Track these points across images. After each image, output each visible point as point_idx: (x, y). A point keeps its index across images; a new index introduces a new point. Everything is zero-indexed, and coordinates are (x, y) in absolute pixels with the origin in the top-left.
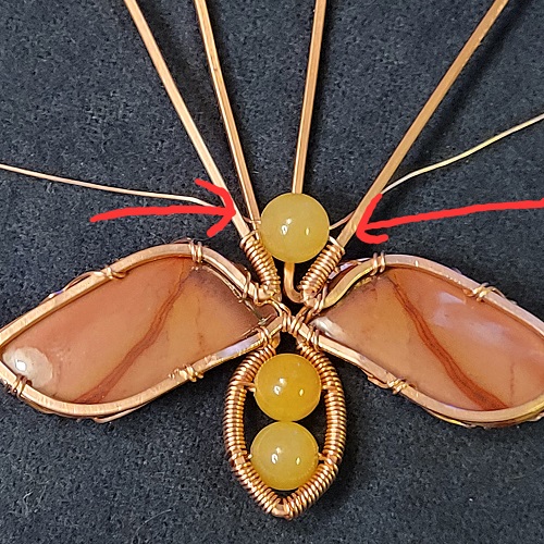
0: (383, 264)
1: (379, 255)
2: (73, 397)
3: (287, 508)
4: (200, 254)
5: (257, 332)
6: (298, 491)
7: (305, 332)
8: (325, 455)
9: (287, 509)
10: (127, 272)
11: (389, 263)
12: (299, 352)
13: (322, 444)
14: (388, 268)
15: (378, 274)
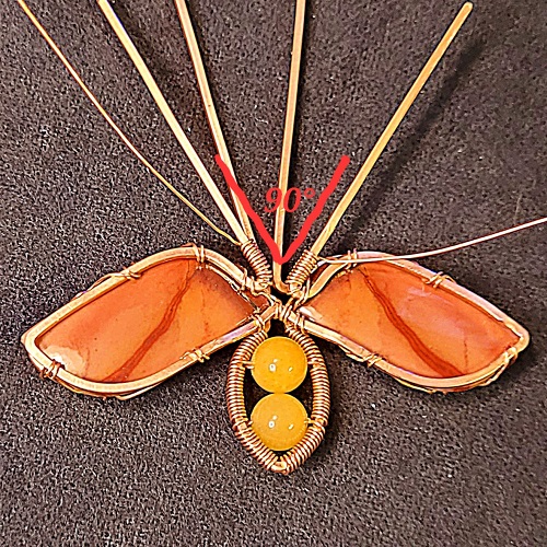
1: (352, 252)
4: (203, 256)
5: (252, 320)
7: (293, 318)
8: (314, 419)
12: (287, 335)
15: (351, 268)
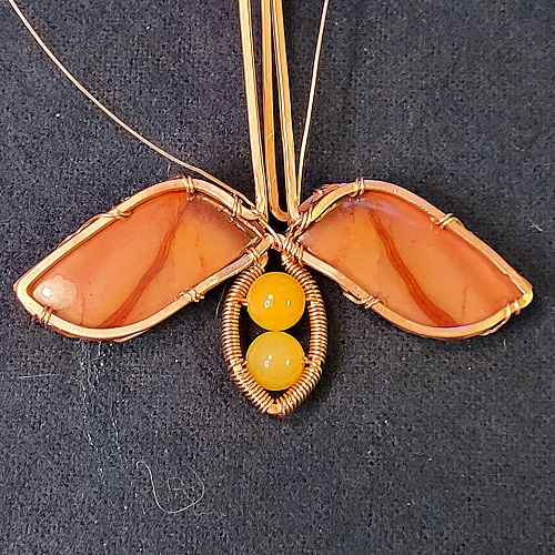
0: (362, 187)
1: (360, 180)
2: (98, 324)
3: (279, 406)
4: (191, 187)
6: (288, 392)
8: (311, 359)
9: (279, 408)
10: (132, 210)
11: (368, 187)
13: (307, 349)
14: (366, 191)
15: (358, 196)
